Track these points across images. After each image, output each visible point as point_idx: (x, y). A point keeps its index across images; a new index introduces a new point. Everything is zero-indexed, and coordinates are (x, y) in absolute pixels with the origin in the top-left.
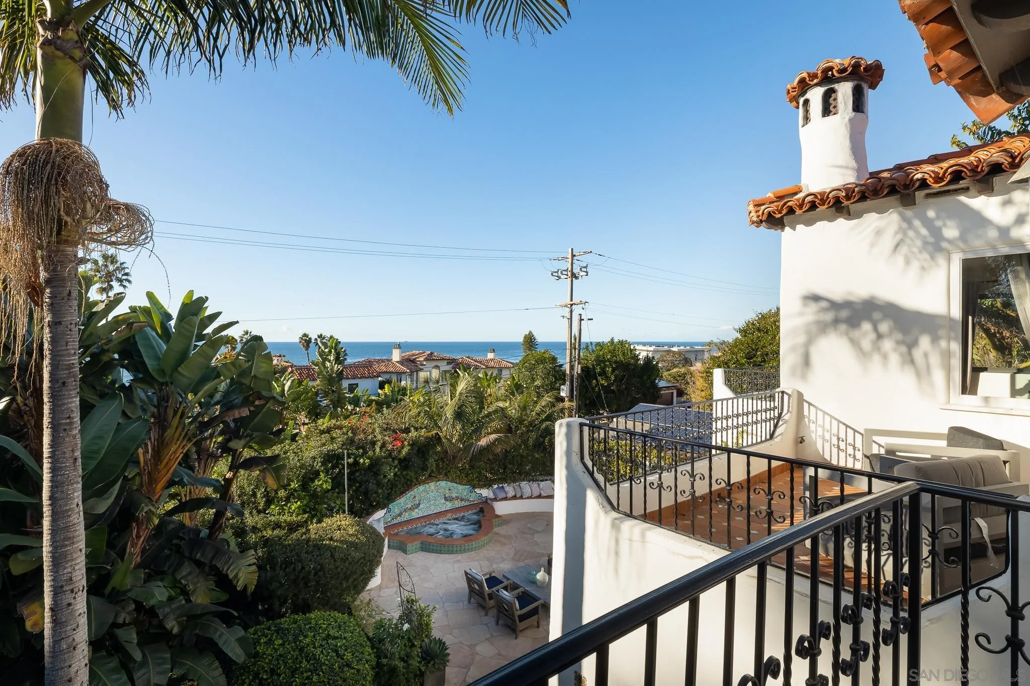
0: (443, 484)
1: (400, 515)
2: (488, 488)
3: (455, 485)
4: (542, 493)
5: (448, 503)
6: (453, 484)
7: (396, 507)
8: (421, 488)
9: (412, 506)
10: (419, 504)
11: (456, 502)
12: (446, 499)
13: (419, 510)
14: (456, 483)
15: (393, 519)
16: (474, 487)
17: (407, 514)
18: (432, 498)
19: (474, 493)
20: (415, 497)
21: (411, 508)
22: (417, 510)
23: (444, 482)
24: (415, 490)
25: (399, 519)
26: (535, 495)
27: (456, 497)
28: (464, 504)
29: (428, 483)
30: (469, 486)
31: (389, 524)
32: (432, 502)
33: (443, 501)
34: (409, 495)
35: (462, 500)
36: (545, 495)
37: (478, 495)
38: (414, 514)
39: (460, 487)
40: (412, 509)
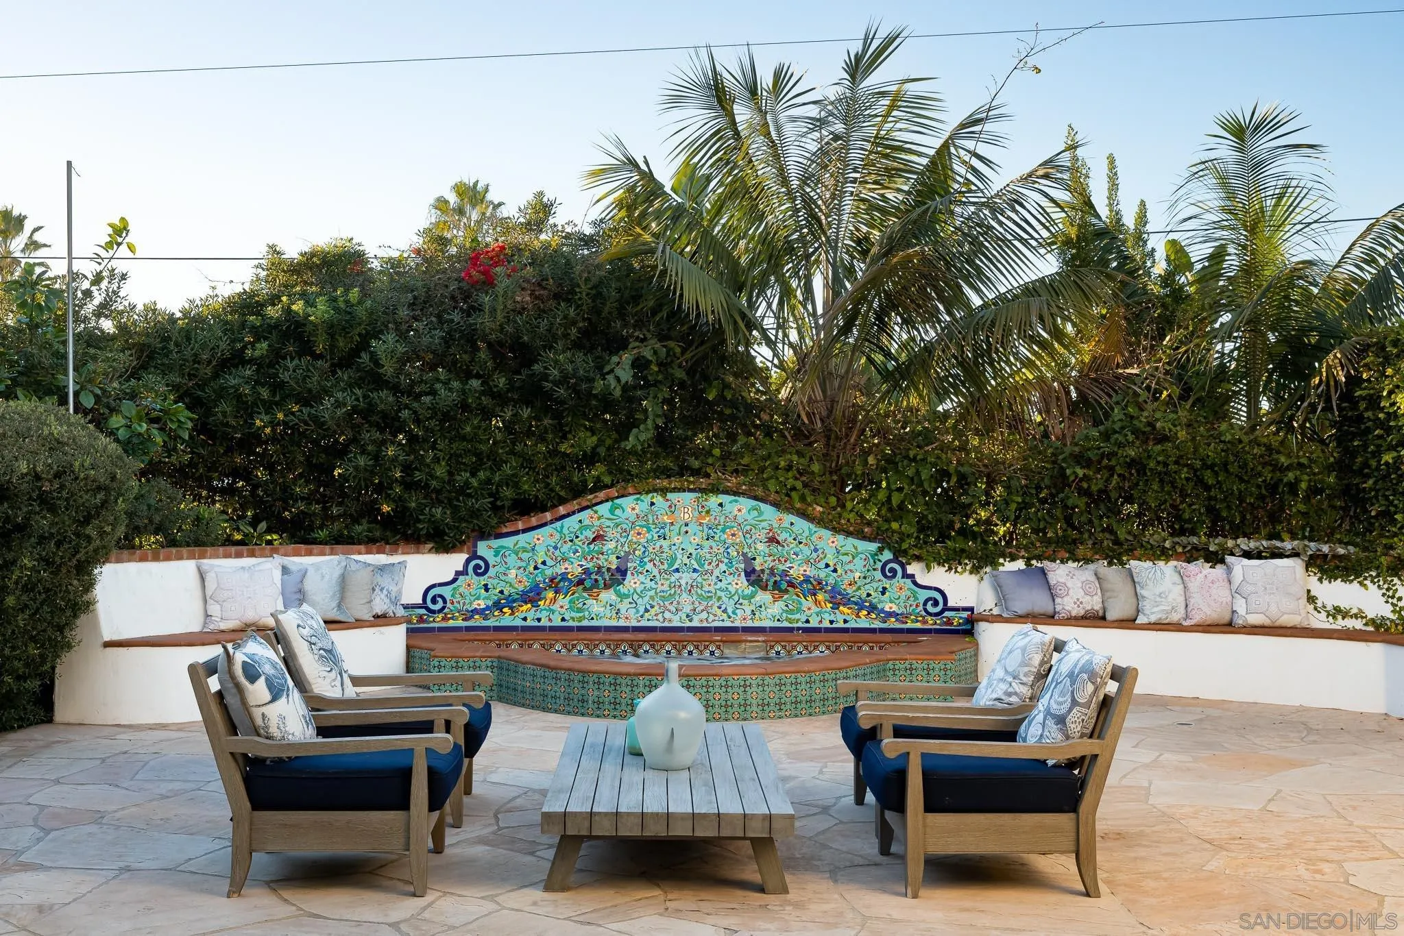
0: (741, 508)
1: (532, 596)
2: (975, 570)
3: (802, 525)
4: (1241, 607)
5: (763, 597)
6: (789, 518)
7: (512, 560)
8: (631, 506)
9: (587, 572)
10: (622, 572)
11: (808, 603)
12: (753, 577)
13: (622, 596)
14: (803, 514)
15: (498, 606)
16: (901, 555)
17: (563, 601)
18: (681, 559)
19: (899, 580)
20: (598, 538)
21: (580, 582)
22: (608, 596)
23: (745, 503)
24: (604, 509)
25: (526, 615)
26: (1197, 618)
27: (807, 580)
28: (843, 617)
29: (663, 491)
30: (873, 546)
31: (477, 621)
32: (686, 578)
33: (741, 584)
34: (571, 522)
35: (838, 599)
36: (1254, 619)
37: (923, 595)
38: (595, 607)
39: (829, 542)
40: (590, 582)
